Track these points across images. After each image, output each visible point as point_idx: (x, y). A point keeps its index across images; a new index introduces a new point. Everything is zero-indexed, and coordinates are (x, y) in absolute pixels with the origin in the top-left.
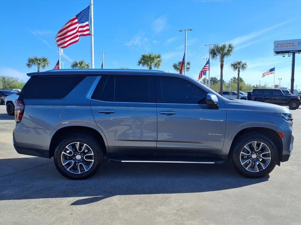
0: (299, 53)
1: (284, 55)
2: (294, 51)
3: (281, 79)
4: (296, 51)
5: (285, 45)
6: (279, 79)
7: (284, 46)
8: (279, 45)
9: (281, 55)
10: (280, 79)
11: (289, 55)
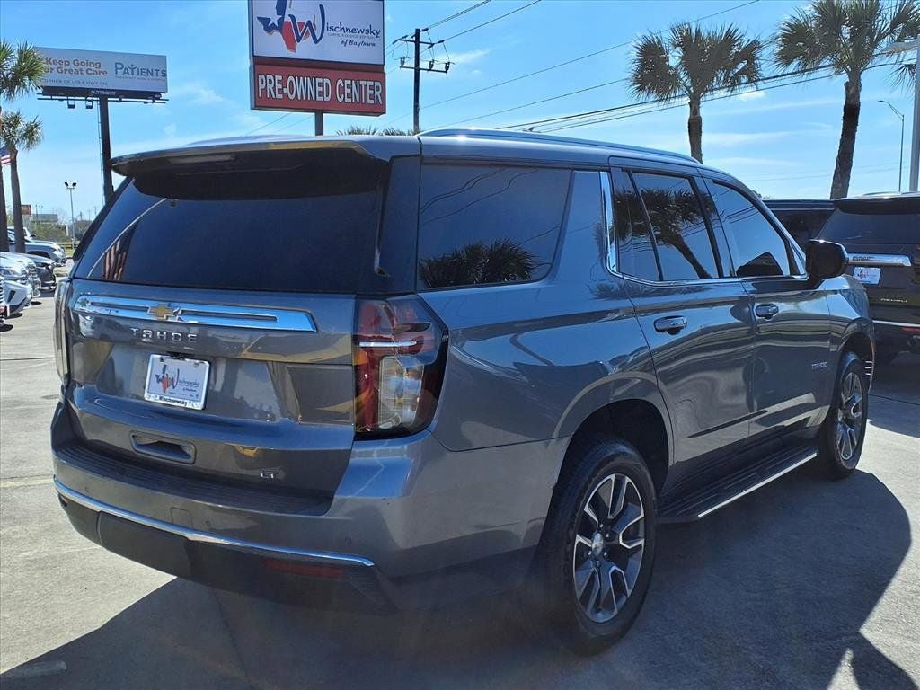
0: (120, 101)
1: (71, 103)
2: (104, 93)
3: (74, 184)
4: (109, 93)
5: (72, 66)
6: (66, 184)
7: (70, 71)
8: (53, 66)
9: (62, 100)
10: (70, 186)
11: (90, 104)
